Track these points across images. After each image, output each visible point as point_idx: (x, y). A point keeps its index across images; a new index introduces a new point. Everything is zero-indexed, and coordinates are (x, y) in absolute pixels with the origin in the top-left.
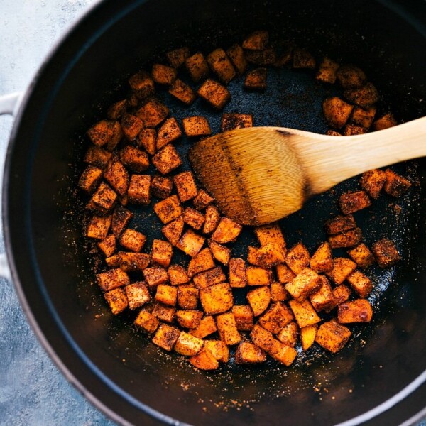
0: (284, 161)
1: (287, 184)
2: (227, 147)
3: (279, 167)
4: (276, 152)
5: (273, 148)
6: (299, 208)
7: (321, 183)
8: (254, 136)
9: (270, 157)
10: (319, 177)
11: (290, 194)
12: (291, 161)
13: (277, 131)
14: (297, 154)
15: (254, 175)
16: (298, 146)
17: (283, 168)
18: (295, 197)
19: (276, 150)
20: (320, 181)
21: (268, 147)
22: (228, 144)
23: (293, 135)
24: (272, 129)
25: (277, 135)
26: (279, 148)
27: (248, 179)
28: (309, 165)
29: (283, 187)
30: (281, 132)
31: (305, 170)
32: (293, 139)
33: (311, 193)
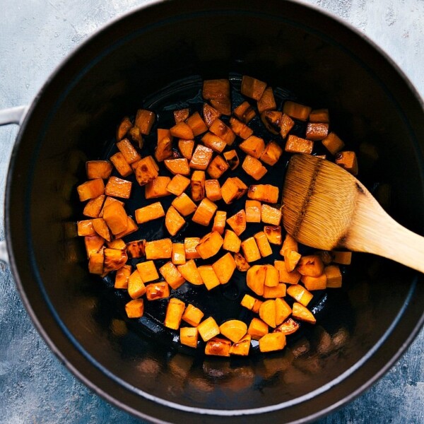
0: (345, 208)
1: (334, 226)
2: (318, 171)
3: (339, 211)
4: (344, 198)
5: (345, 194)
6: (329, 249)
7: (355, 243)
8: (340, 177)
9: (339, 199)
10: (356, 237)
11: (331, 235)
12: (349, 211)
13: (357, 184)
14: (356, 210)
15: (319, 204)
16: (361, 204)
17: (340, 213)
18: (332, 239)
19: (346, 197)
20: (356, 241)
21: (343, 190)
22: (320, 169)
23: (364, 194)
24: (355, 180)
25: (354, 187)
26: (348, 197)
27: (313, 203)
28: (357, 223)
29: (330, 227)
30: (358, 186)
31: (352, 225)
32: (362, 197)
33: (344, 245)
